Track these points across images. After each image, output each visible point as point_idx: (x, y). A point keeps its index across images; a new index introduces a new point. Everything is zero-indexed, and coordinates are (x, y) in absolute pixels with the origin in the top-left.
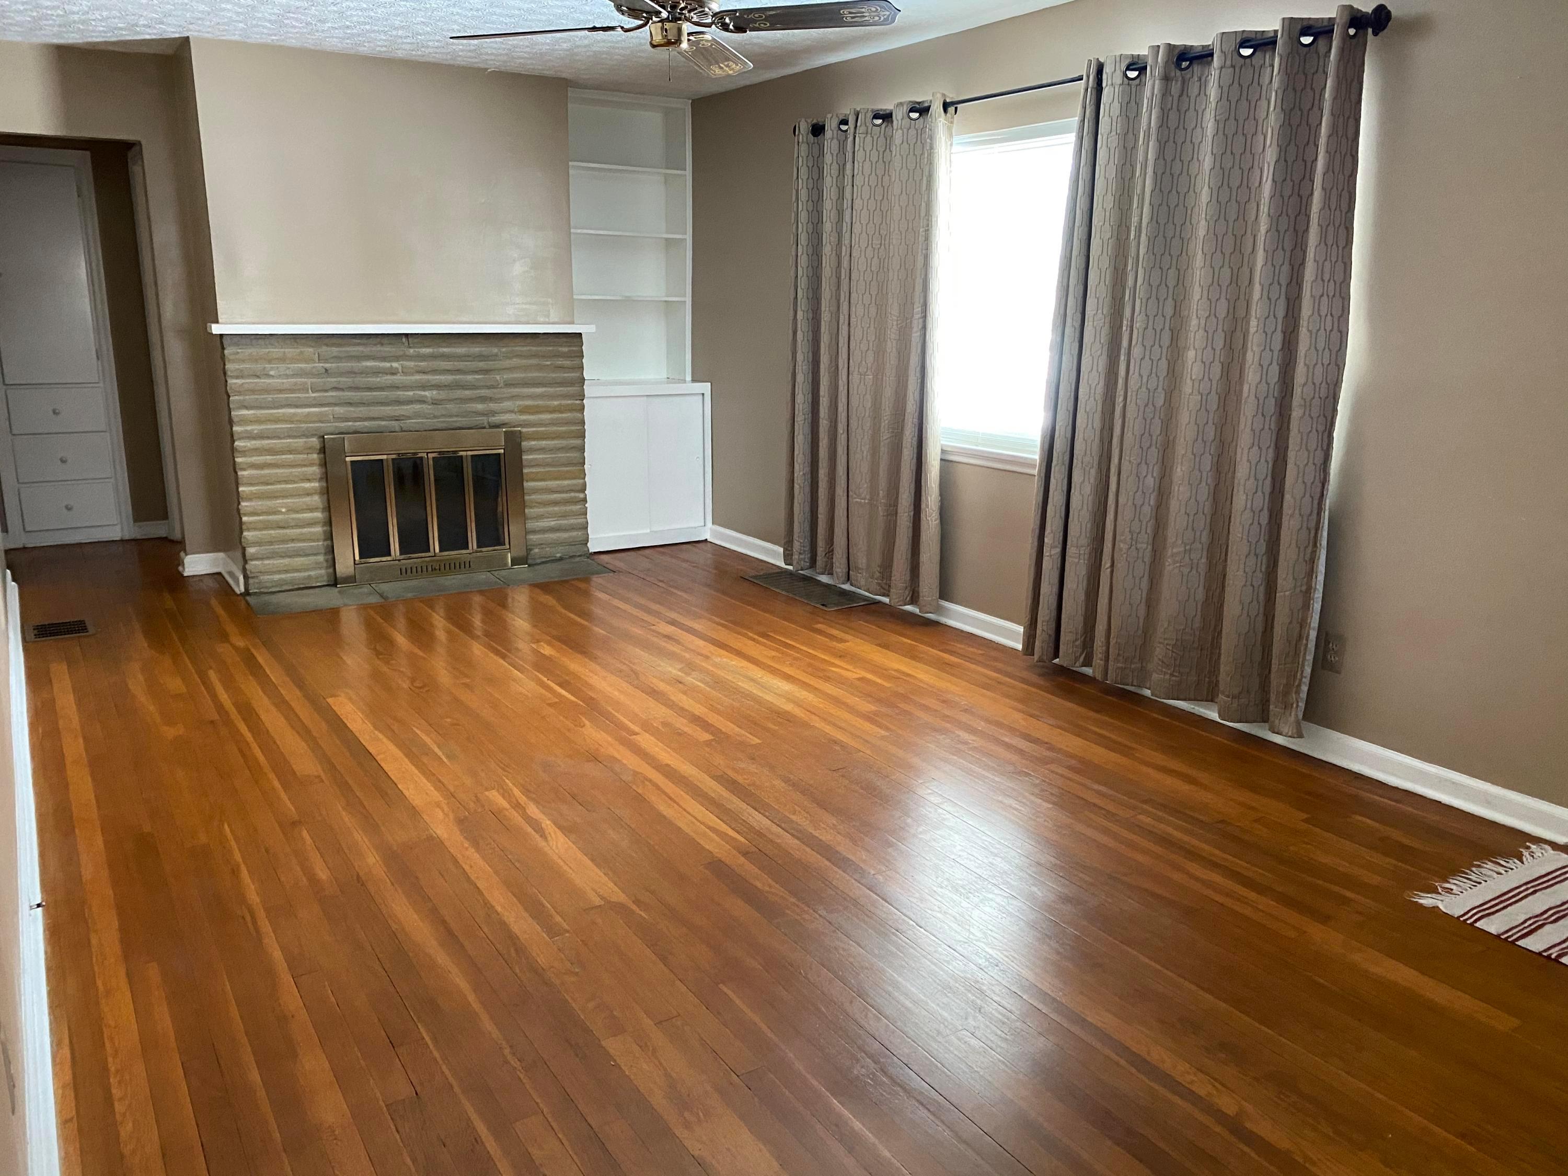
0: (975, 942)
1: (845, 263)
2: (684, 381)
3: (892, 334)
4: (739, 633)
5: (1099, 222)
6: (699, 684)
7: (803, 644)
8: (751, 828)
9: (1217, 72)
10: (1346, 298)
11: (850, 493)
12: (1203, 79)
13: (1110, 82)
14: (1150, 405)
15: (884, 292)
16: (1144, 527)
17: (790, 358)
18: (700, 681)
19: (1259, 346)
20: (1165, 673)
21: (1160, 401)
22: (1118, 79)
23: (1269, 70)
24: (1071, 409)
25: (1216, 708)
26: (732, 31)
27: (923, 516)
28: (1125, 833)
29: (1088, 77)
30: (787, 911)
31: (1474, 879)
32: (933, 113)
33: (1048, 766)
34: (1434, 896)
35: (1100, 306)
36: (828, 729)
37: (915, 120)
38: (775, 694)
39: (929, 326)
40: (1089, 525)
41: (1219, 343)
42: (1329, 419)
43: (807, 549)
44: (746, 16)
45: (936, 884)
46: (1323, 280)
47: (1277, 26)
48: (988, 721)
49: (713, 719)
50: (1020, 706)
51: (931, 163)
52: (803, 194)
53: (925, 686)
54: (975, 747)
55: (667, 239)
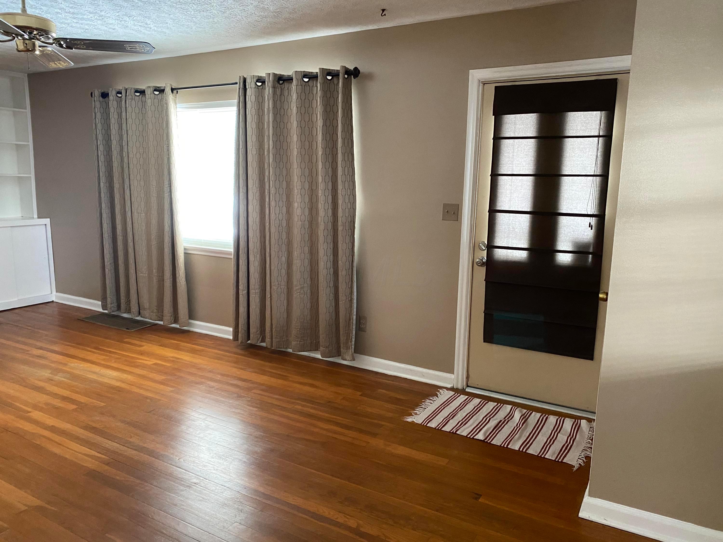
0: (233, 480)
1: (126, 160)
2: (33, 218)
3: (154, 194)
4: (83, 349)
5: (250, 147)
6: (63, 379)
7: (119, 350)
8: (108, 450)
9: (295, 87)
10: (354, 182)
11: (137, 272)
12: (289, 89)
13: (249, 86)
14: (281, 226)
15: (148, 175)
16: (283, 279)
17: (98, 206)
18: (64, 378)
19: (323, 201)
20: (297, 341)
21: (284, 225)
22: (253, 85)
23: (315, 88)
24: (246, 228)
25: (319, 352)
26: (64, 48)
27: (178, 280)
28: (291, 415)
29: (240, 83)
30: (136, 488)
31: (424, 407)
32: (167, 93)
33: (253, 391)
34: (411, 417)
35: (254, 183)
36: (142, 392)
37: (157, 95)
38: (109, 378)
39: (173, 191)
40: (259, 280)
41: (307, 200)
42: (352, 230)
43: (115, 301)
44: (72, 42)
45: (210, 457)
46: (345, 175)
47: (318, 71)
48: (223, 375)
49: (75, 396)
50: (236, 365)
51: (167, 116)
52: (99, 126)
53: (188, 363)
54: (217, 388)
55: (16, 144)
